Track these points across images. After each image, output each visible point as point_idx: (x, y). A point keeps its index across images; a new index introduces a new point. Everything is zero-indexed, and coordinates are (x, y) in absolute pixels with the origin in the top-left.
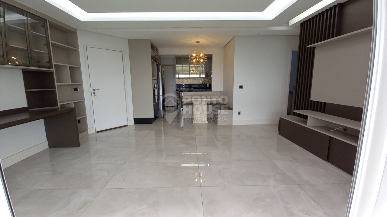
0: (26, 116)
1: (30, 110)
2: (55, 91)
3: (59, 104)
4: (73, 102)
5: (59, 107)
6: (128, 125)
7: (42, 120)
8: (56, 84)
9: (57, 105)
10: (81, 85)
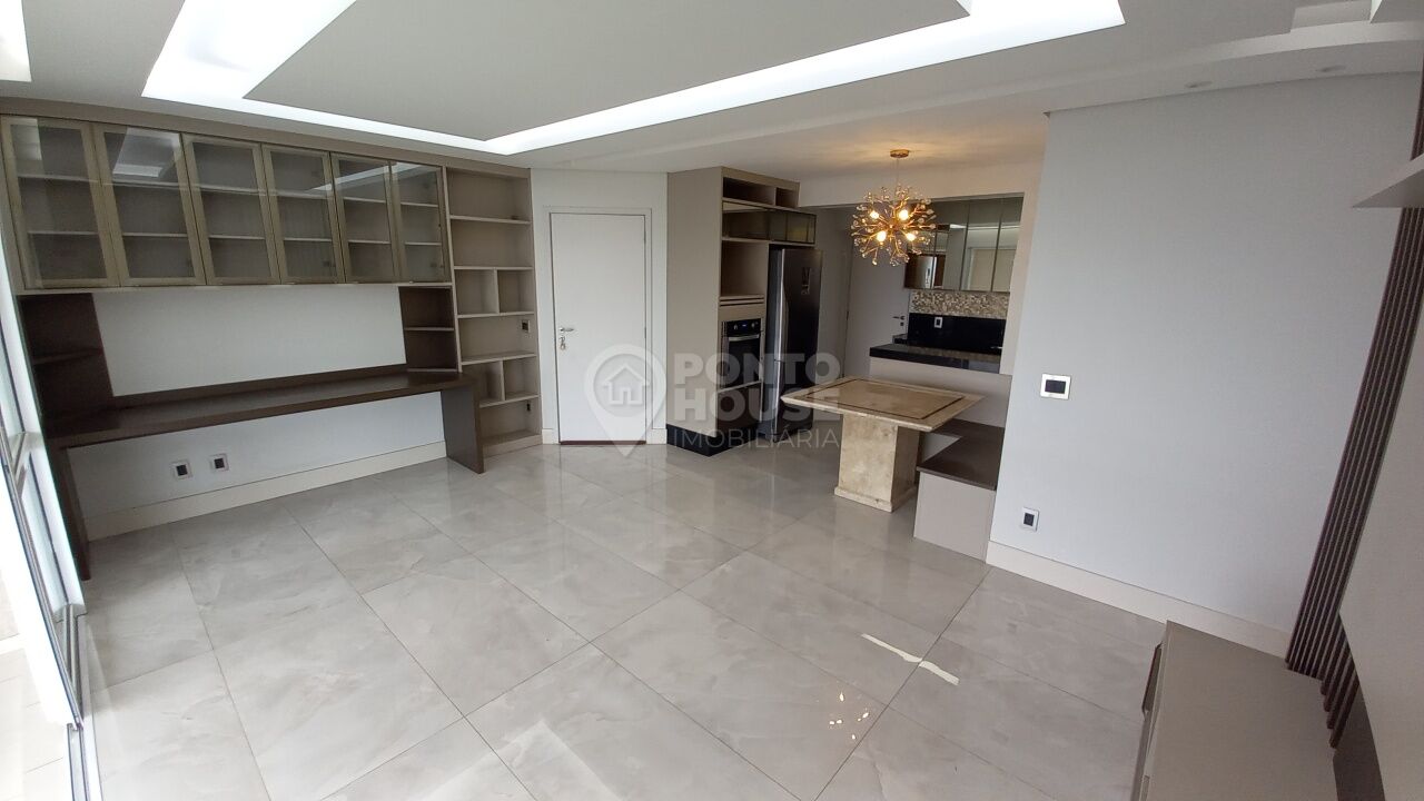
0: (401, 384)
1: (410, 370)
2: (453, 333)
3: (461, 364)
4: (501, 360)
5: (460, 370)
6: (648, 442)
7: (438, 395)
8: (457, 317)
9: (455, 366)
10: (534, 316)
